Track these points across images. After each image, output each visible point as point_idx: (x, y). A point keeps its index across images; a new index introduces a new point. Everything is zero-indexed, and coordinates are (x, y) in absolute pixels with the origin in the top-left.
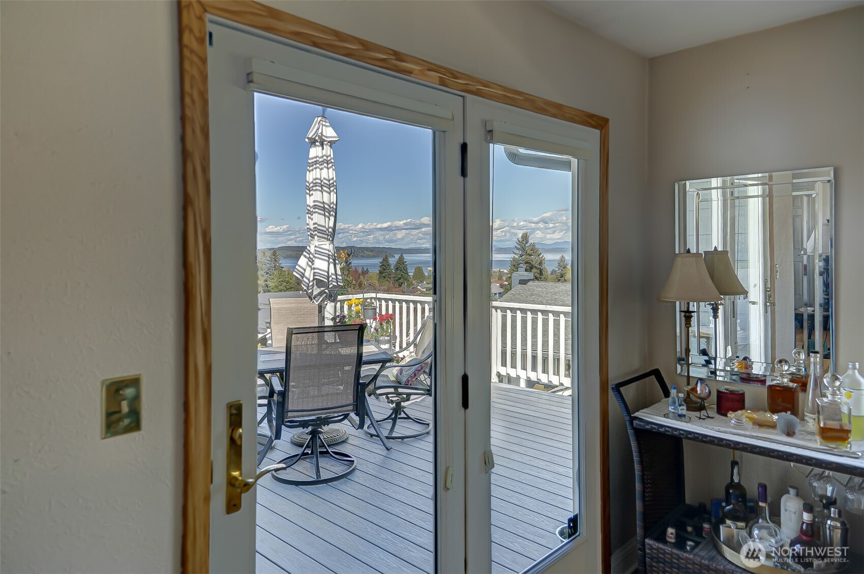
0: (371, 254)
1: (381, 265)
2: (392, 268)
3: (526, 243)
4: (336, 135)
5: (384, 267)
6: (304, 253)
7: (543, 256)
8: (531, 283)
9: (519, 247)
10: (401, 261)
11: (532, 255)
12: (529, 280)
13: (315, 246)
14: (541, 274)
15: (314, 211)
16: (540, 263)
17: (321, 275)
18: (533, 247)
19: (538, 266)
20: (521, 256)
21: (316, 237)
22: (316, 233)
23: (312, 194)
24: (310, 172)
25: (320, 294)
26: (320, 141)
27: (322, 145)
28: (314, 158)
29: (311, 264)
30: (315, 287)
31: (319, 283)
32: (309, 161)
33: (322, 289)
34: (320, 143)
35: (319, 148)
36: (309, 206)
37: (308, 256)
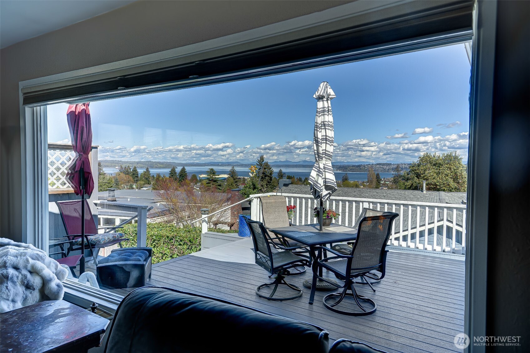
0: (162, 166)
1: (170, 173)
2: (177, 175)
3: (263, 161)
4: (334, 94)
5: (172, 174)
6: (314, 168)
7: (272, 170)
8: (290, 186)
9: (259, 164)
10: (183, 170)
11: (266, 169)
12: (289, 184)
13: (324, 164)
14: (271, 180)
15: (322, 142)
16: (271, 174)
17: (331, 183)
18: (267, 164)
19: (269, 175)
20: (259, 169)
21: (324, 158)
22: (324, 156)
23: (321, 131)
24: (319, 117)
25: (326, 195)
26: (326, 97)
27: (327, 100)
28: (321, 108)
29: (322, 175)
30: (324, 190)
31: (327, 188)
32: (318, 110)
33: (329, 191)
34: (326, 99)
35: (325, 102)
36: (319, 139)
37: (317, 170)
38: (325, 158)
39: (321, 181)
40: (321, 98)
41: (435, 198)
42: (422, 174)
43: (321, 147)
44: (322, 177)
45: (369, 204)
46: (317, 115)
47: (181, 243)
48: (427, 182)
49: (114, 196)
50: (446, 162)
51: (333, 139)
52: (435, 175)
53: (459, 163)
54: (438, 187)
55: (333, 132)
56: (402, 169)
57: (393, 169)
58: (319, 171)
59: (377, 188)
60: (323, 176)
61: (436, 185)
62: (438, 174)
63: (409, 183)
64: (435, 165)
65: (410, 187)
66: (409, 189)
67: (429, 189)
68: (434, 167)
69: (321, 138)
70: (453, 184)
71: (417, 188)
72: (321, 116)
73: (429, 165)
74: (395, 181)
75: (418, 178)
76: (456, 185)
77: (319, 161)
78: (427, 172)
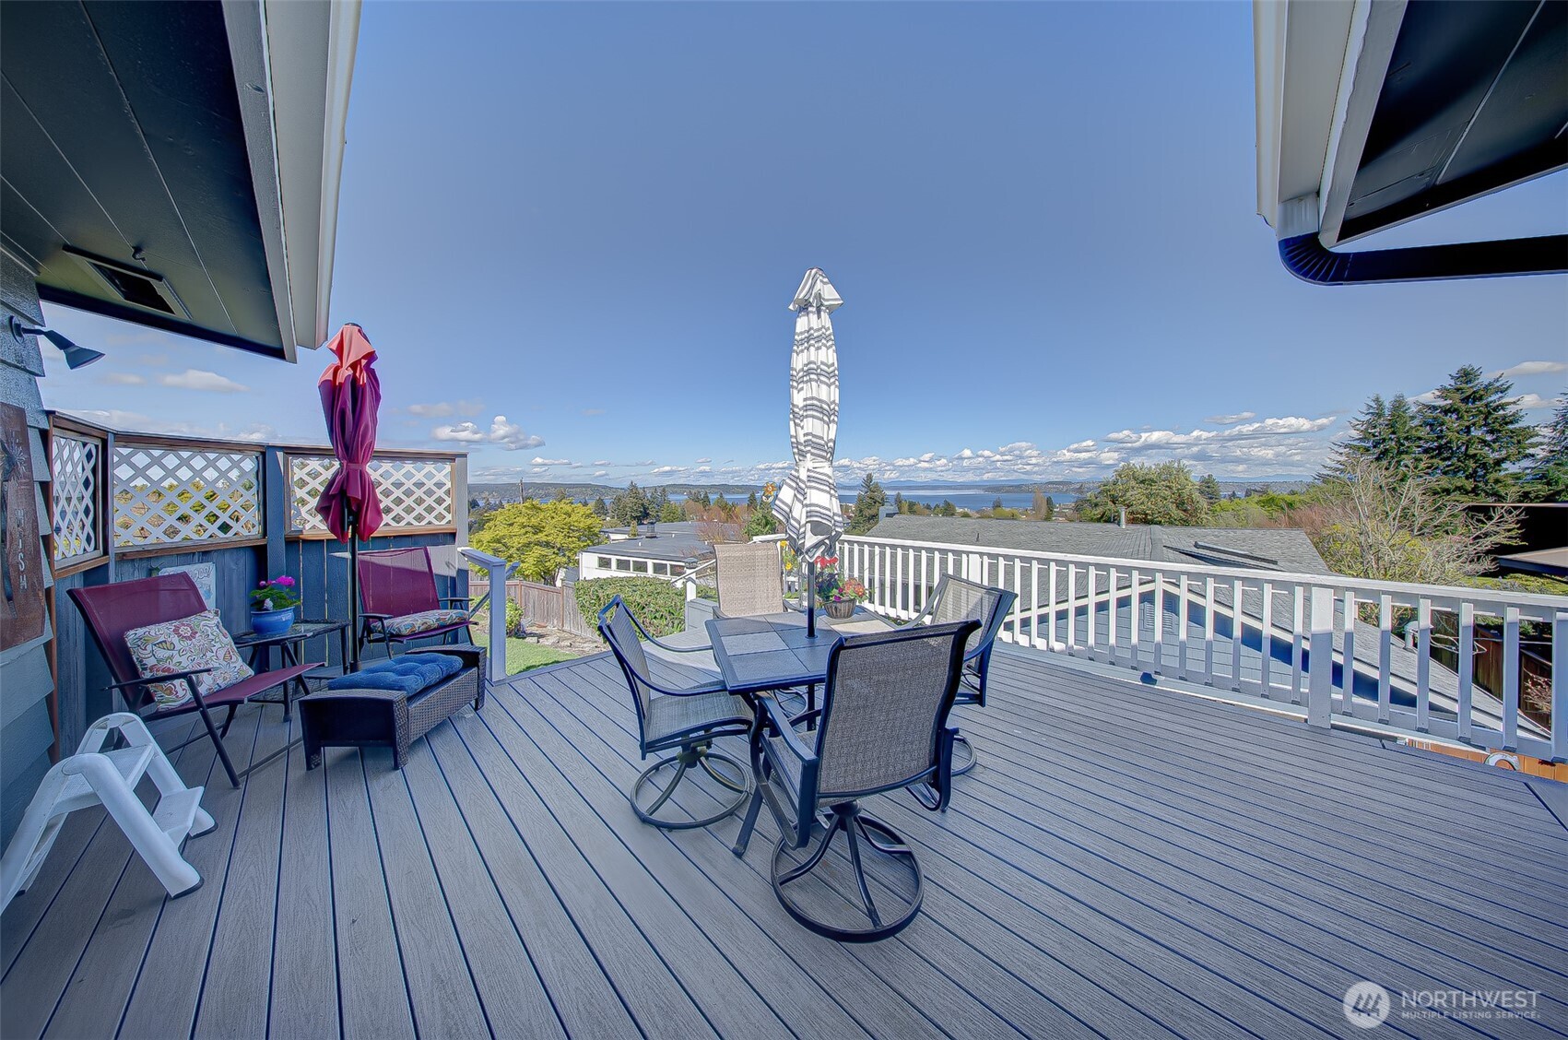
4: (838, 297)
8: (896, 516)
12: (895, 514)
13: (808, 470)
15: (805, 414)
17: (821, 516)
21: (809, 455)
22: (809, 448)
23: (802, 388)
24: (798, 354)
25: (816, 546)
26: (814, 305)
27: (819, 311)
28: (805, 332)
29: (802, 498)
30: (809, 534)
31: (817, 528)
32: (796, 337)
33: (821, 538)
34: (814, 309)
35: (813, 317)
36: (797, 407)
37: (794, 485)
38: (812, 454)
39: (799, 512)
40: (804, 308)
41: (1143, 537)
42: (1121, 497)
43: (802, 428)
44: (804, 502)
45: (981, 557)
46: (794, 351)
47: (657, 615)
48: (1130, 509)
49: (653, 531)
50: (1163, 477)
51: (837, 408)
52: (1144, 498)
53: (1186, 480)
54: (1149, 517)
55: (837, 390)
56: (1089, 490)
57: (1074, 490)
58: (798, 490)
59: (1048, 519)
60: (805, 498)
61: (1146, 515)
62: (1149, 496)
63: (1099, 511)
64: (1143, 482)
65: (1102, 517)
66: (1099, 520)
67: (1133, 520)
68: (1142, 485)
69: (801, 405)
70: (1176, 513)
71: (1111, 519)
72: (802, 351)
73: (1133, 483)
74: (1078, 509)
75: (1115, 504)
76: (1182, 514)
77: (800, 463)
78: (1128, 494)
